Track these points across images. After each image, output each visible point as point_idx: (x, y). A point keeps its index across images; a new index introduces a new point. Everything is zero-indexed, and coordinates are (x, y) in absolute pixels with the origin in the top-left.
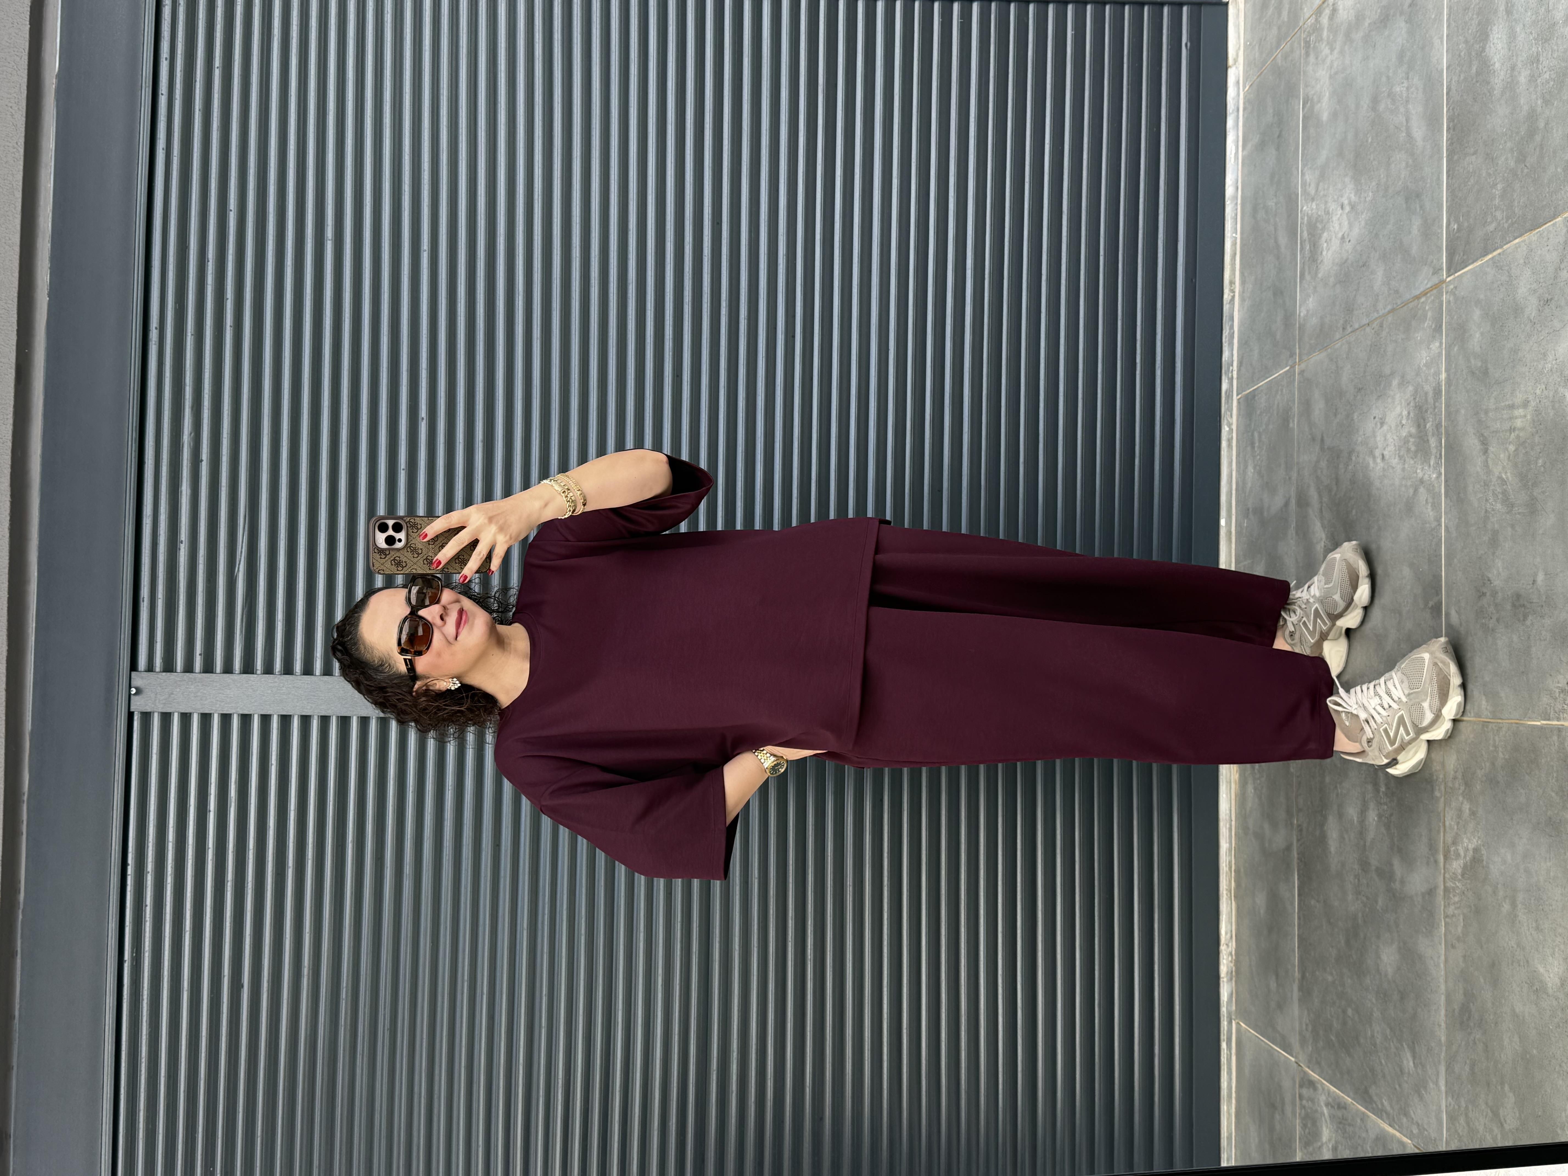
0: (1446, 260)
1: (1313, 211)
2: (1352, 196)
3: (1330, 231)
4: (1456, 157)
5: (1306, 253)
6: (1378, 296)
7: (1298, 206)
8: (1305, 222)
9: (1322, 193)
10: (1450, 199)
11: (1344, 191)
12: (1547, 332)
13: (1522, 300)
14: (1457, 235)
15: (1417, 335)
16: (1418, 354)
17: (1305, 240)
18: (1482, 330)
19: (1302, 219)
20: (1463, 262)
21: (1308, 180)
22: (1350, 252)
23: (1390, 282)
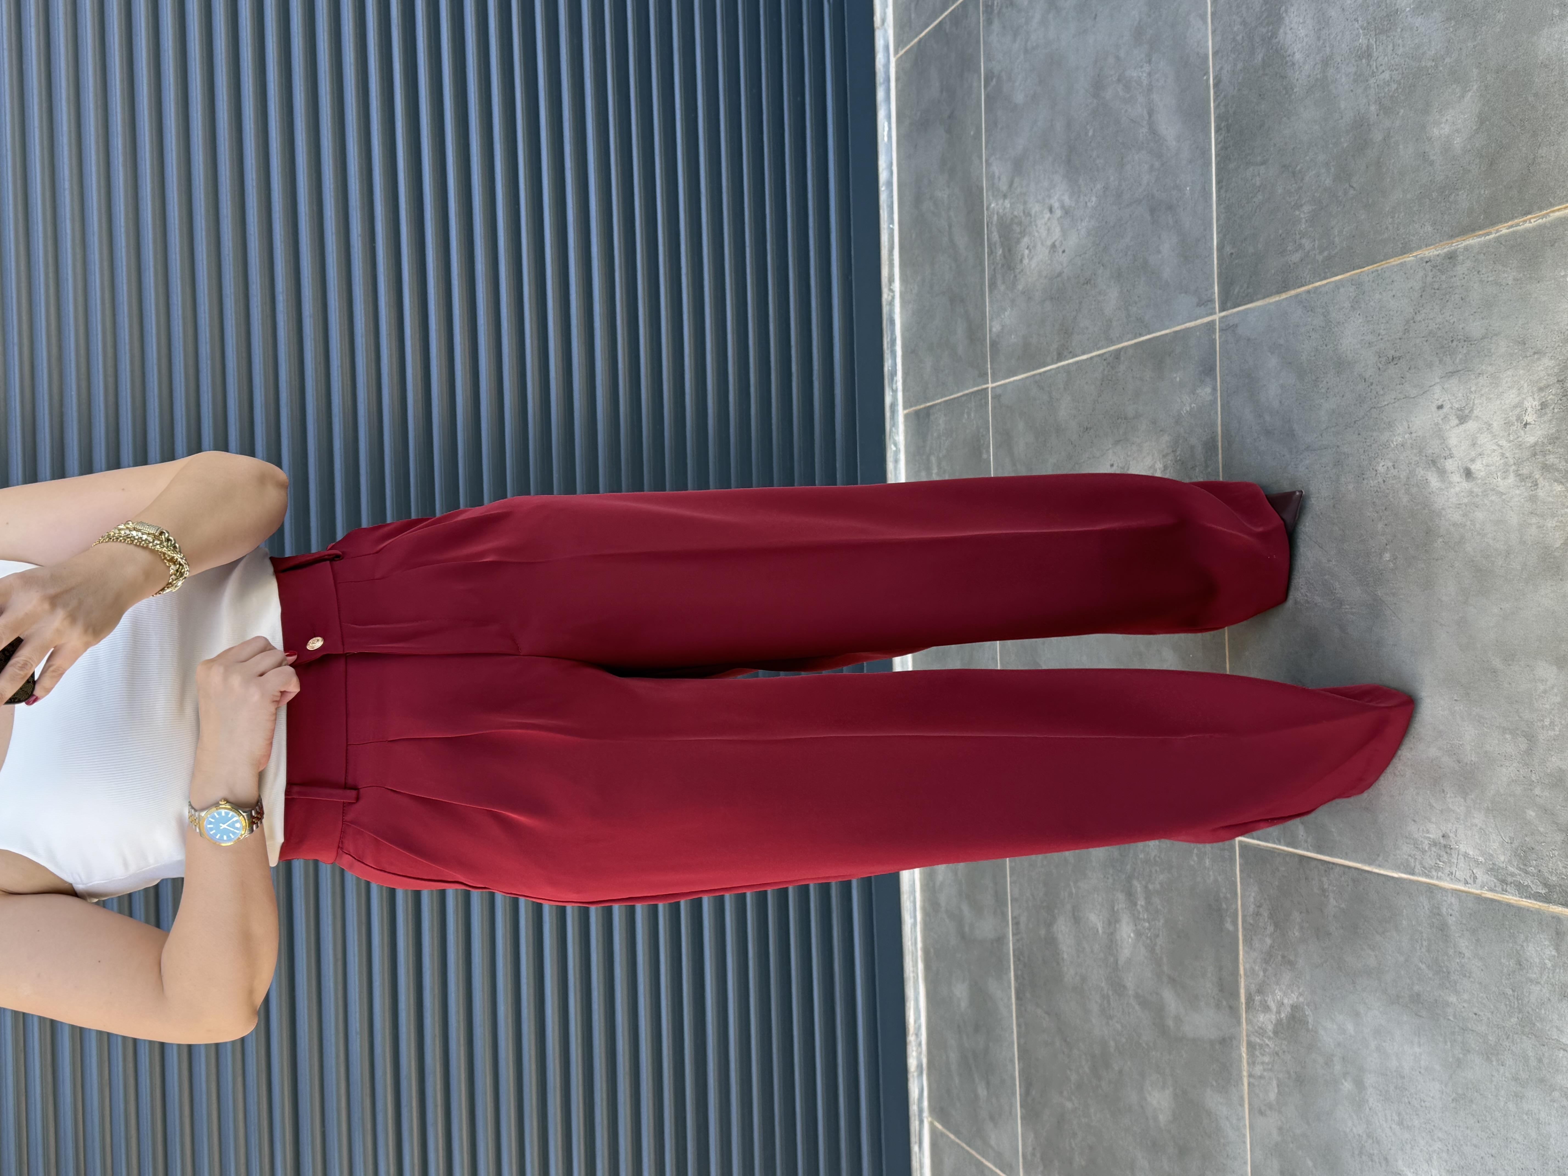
0: (1218, 291)
1: (1007, 210)
2: (1066, 199)
3: (1034, 236)
4: (1232, 166)
5: (998, 258)
6: (1111, 322)
7: (982, 202)
8: (994, 223)
9: (1018, 191)
10: (1223, 216)
11: (1052, 191)
12: (1394, 397)
13: (1349, 352)
14: (1237, 261)
15: (1175, 375)
16: (1179, 400)
17: (995, 244)
18: (1281, 382)
19: (990, 217)
20: (1247, 295)
21: (997, 174)
22: (1065, 265)
23: (1130, 308)
